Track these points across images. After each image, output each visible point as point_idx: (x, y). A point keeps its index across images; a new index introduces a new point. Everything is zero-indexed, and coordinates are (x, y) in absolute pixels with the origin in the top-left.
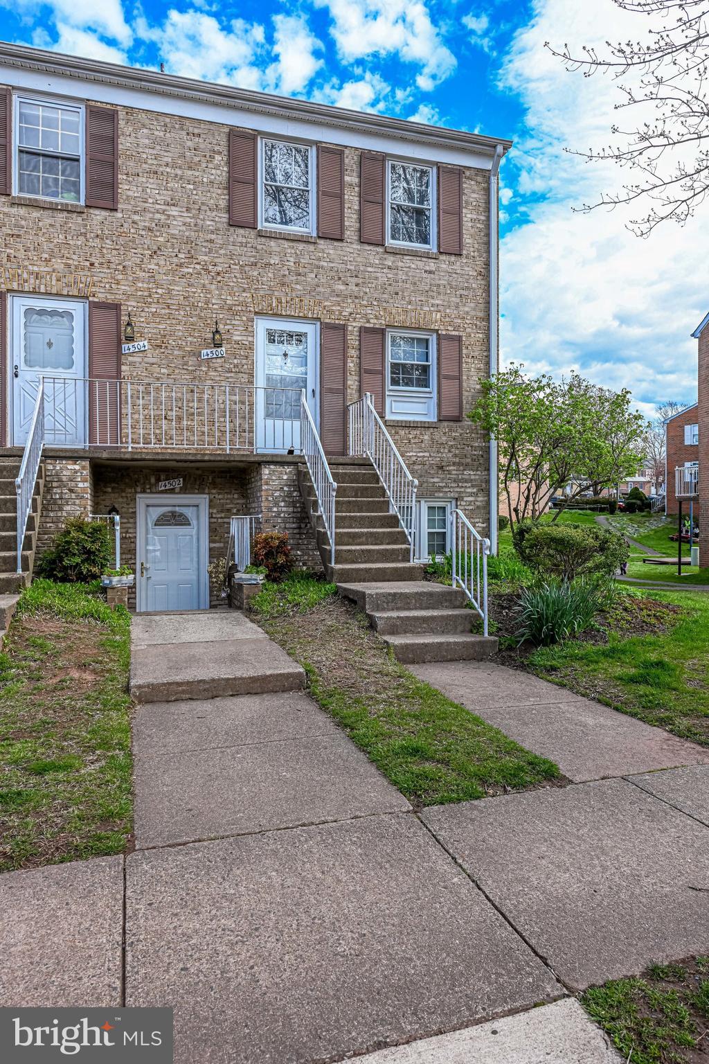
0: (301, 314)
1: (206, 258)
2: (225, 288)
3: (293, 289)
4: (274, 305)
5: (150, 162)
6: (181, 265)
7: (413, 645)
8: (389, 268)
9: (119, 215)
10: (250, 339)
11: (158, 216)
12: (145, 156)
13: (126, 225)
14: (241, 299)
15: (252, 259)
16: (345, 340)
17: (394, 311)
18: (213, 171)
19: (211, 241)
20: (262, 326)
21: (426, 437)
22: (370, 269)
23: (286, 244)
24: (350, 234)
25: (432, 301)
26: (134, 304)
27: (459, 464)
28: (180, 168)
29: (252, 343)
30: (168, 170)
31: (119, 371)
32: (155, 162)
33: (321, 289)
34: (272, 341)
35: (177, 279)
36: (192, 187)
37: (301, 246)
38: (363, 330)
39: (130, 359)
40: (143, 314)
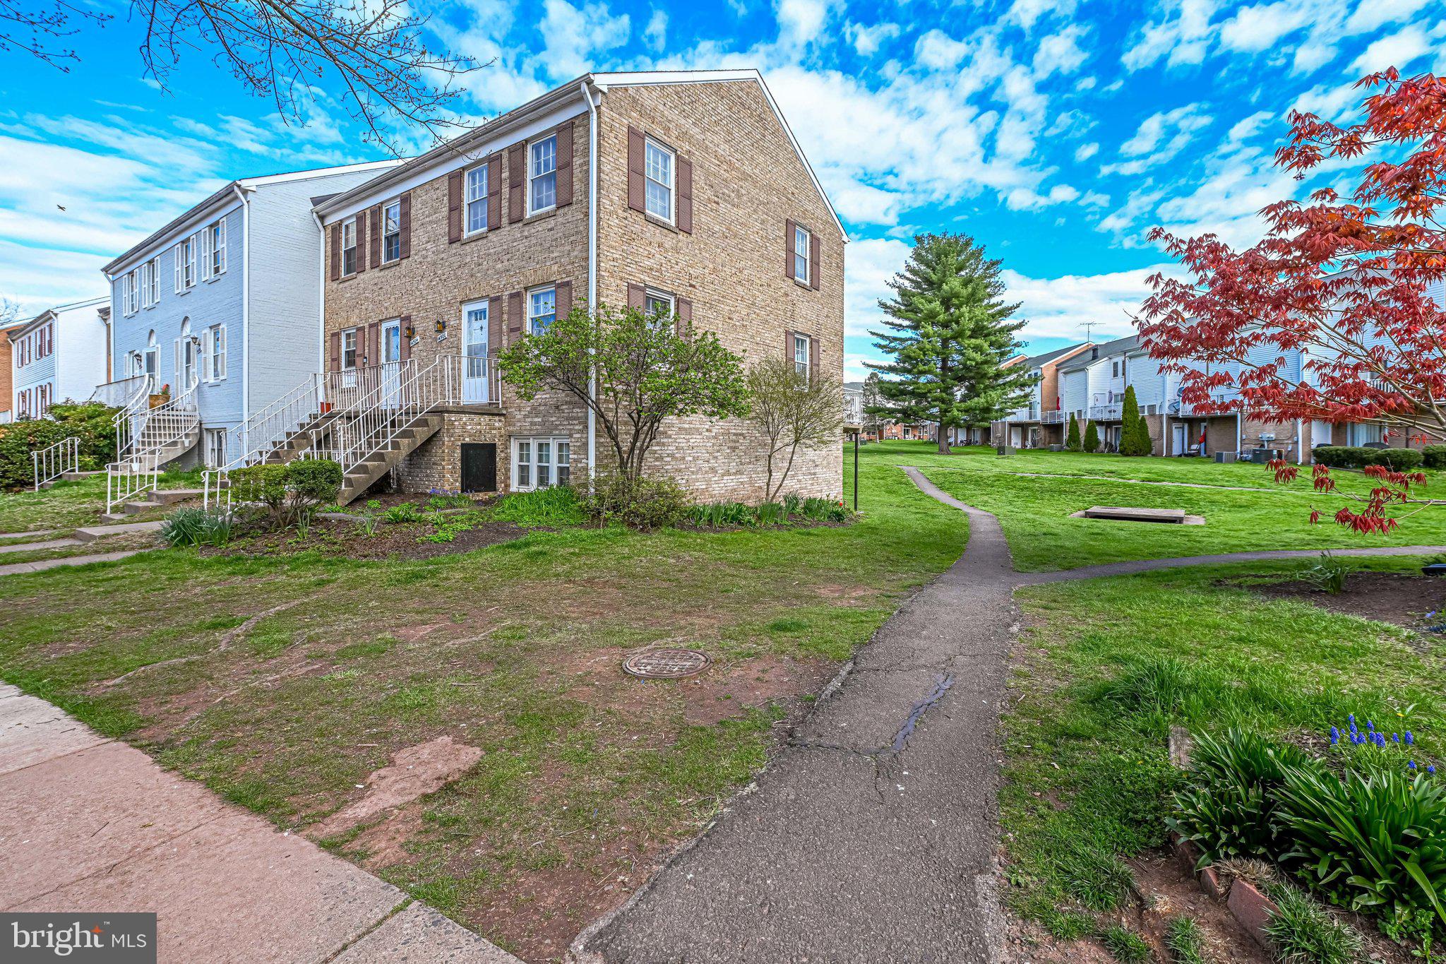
0: (480, 295)
1: (441, 271)
2: (448, 289)
3: (476, 278)
4: (468, 293)
6: (431, 281)
8: (526, 237)
9: (411, 259)
10: (459, 321)
11: (423, 252)
12: (419, 215)
13: (413, 264)
14: (454, 294)
15: (459, 263)
16: (501, 308)
17: (528, 274)
18: (443, 209)
19: (443, 259)
20: (466, 309)
22: (515, 244)
23: (473, 244)
24: (505, 220)
25: (552, 255)
26: (415, 313)
28: (432, 214)
29: (459, 325)
30: (428, 219)
32: (423, 217)
33: (490, 272)
34: (476, 320)
35: (430, 291)
36: (435, 226)
37: (480, 243)
38: (512, 296)
39: (414, 349)
40: (418, 319)
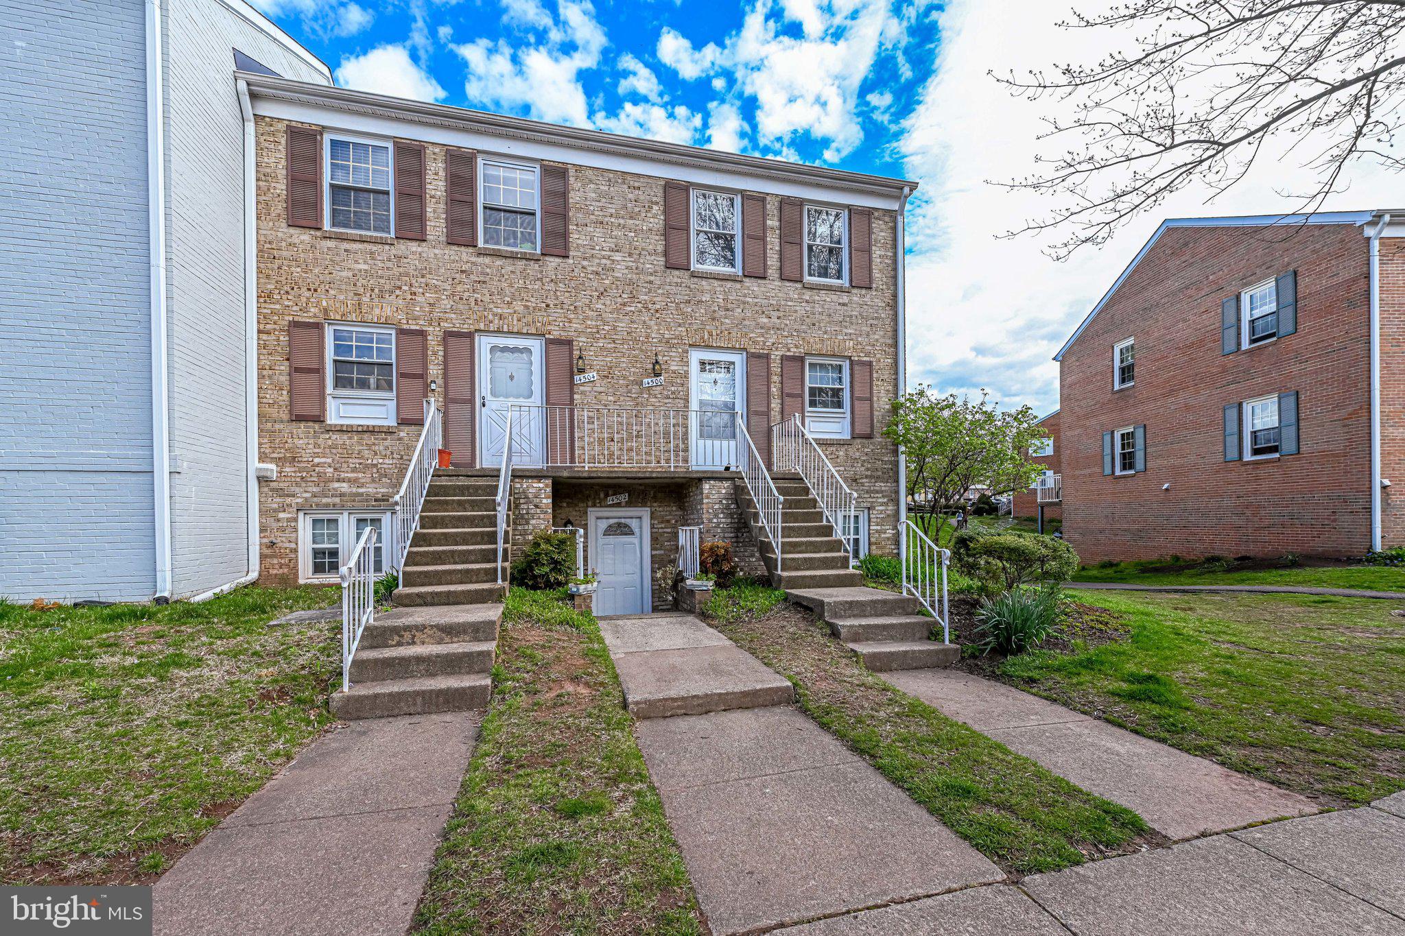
0: (730, 346)
1: (646, 297)
2: (663, 323)
3: (722, 323)
4: (706, 337)
5: (596, 213)
6: (624, 305)
7: (880, 653)
8: (807, 302)
9: (571, 261)
10: (685, 368)
11: (604, 261)
12: (592, 208)
13: (576, 270)
14: (677, 333)
15: (686, 297)
16: (768, 368)
17: (812, 340)
18: (652, 220)
19: (651, 282)
20: (695, 356)
21: (841, 453)
22: (790, 303)
23: (716, 283)
24: (772, 272)
25: (846, 330)
26: (584, 339)
27: (871, 477)
28: (623, 218)
29: (687, 372)
30: (613, 220)
31: (572, 399)
32: (601, 213)
33: (747, 322)
34: (703, 370)
35: (621, 317)
36: (633, 234)
37: (729, 284)
38: (784, 358)
39: (581, 388)
40: (592, 348)
